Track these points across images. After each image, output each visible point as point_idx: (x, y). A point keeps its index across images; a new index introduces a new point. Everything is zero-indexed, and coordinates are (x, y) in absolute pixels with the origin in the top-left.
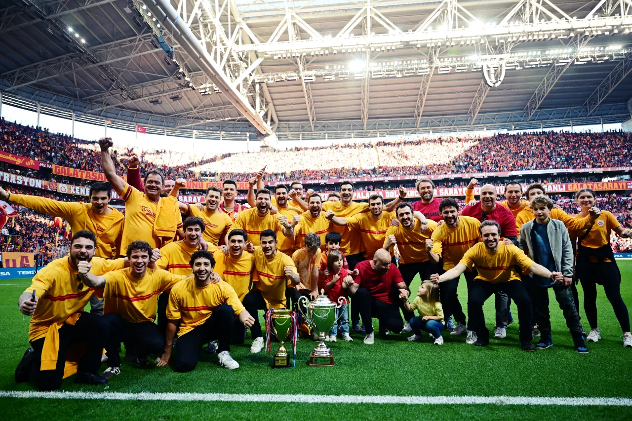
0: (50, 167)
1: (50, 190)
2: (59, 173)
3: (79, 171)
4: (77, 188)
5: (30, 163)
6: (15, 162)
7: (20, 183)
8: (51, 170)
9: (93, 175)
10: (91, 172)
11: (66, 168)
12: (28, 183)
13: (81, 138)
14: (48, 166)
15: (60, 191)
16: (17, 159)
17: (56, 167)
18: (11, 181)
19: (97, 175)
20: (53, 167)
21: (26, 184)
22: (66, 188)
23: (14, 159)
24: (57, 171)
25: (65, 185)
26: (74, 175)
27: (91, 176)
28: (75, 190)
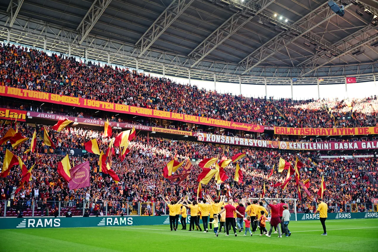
0: (272, 129)
1: (273, 147)
2: (279, 133)
3: (295, 129)
4: (295, 144)
5: (258, 128)
6: (247, 129)
7: (251, 145)
8: (273, 131)
9: (306, 131)
10: (304, 129)
11: (284, 128)
12: (257, 144)
13: (298, 99)
14: (270, 128)
15: (281, 148)
16: (248, 126)
17: (276, 129)
18: (245, 144)
19: (310, 131)
20: (274, 129)
21: (256, 145)
22: (286, 145)
23: (246, 127)
24: (278, 132)
25: (285, 143)
26: (291, 133)
27: (305, 132)
28: (293, 145)
